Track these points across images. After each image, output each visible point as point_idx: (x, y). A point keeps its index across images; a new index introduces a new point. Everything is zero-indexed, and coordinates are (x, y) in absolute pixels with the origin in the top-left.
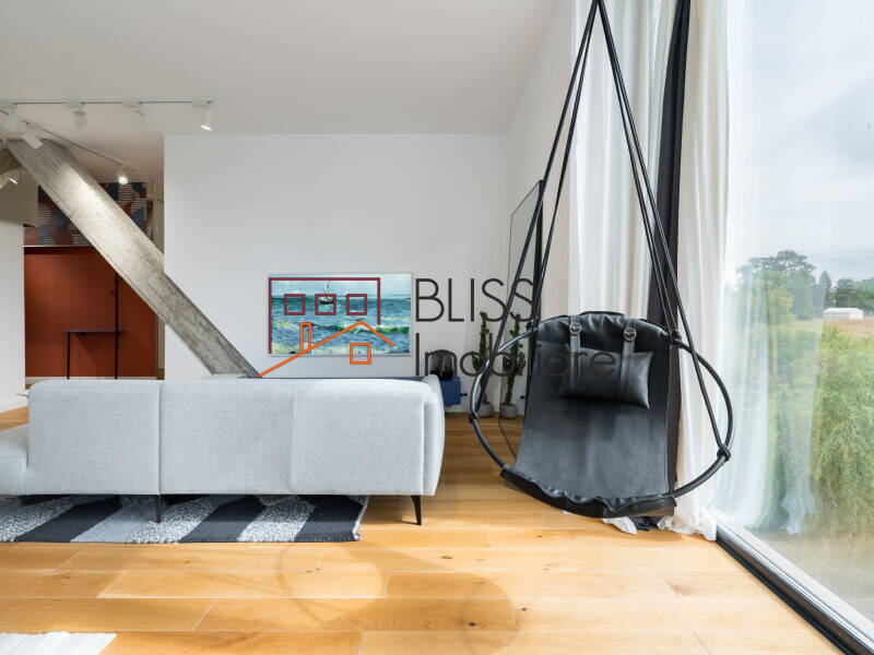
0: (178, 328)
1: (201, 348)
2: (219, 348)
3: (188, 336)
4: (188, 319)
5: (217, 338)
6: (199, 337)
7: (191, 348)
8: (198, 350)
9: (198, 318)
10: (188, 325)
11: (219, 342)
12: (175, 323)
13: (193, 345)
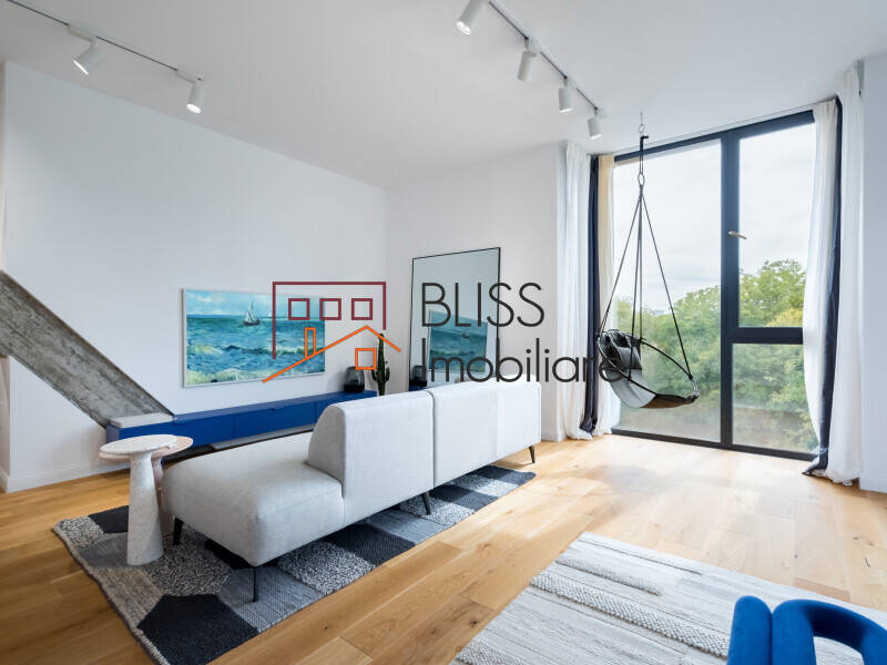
0: (31, 360)
1: (75, 387)
2: (106, 384)
3: (52, 371)
4: (50, 345)
5: (101, 371)
6: (70, 369)
7: (56, 387)
8: (67, 389)
9: (70, 344)
10: (49, 354)
11: (104, 375)
12: (23, 353)
13: (60, 382)
